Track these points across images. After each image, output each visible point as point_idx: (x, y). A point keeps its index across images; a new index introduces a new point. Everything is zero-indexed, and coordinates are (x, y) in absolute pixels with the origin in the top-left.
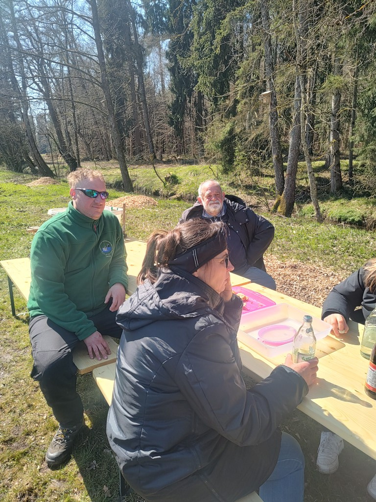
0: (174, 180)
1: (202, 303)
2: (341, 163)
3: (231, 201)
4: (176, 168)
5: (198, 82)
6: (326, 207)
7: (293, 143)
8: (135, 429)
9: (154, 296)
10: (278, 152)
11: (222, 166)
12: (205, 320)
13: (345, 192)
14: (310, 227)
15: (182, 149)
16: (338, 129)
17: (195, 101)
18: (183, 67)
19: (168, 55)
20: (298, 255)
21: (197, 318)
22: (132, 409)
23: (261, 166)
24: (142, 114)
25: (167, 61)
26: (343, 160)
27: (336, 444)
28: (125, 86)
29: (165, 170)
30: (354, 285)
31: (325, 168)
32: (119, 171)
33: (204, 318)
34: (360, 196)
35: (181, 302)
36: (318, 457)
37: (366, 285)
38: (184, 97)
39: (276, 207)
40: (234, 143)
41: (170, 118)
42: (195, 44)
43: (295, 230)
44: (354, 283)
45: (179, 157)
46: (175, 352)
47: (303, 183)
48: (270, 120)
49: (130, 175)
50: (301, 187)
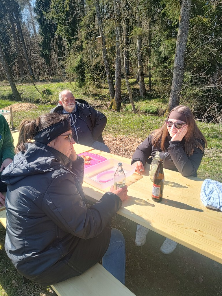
0: (48, 92)
1: (56, 162)
2: (144, 79)
3: (80, 103)
4: (49, 85)
5: (57, 29)
6: (139, 105)
7: (117, 68)
8: (21, 242)
9: (24, 161)
10: (109, 73)
11: (78, 83)
12: (58, 172)
13: (148, 96)
14: (130, 116)
15: (52, 72)
16: (142, 60)
17: (57, 42)
18: (47, 18)
19: (35, 10)
20: (124, 132)
21: (53, 171)
22: (18, 231)
23: (101, 82)
24: (22, 49)
25: (35, 15)
26: (146, 78)
27: (144, 230)
28: (8, 30)
29: (41, 86)
30: (147, 145)
31: (136, 83)
32: (10, 88)
33: (58, 171)
34: (155, 98)
35: (41, 163)
36: (136, 239)
37: (152, 144)
38: (49, 39)
39: (111, 106)
40: (84, 68)
41: (42, 52)
42: (53, 4)
43: (122, 118)
44: (147, 143)
45: (50, 78)
46: (40, 193)
47: (125, 92)
48: (103, 54)
49: (18, 90)
50: (125, 94)
